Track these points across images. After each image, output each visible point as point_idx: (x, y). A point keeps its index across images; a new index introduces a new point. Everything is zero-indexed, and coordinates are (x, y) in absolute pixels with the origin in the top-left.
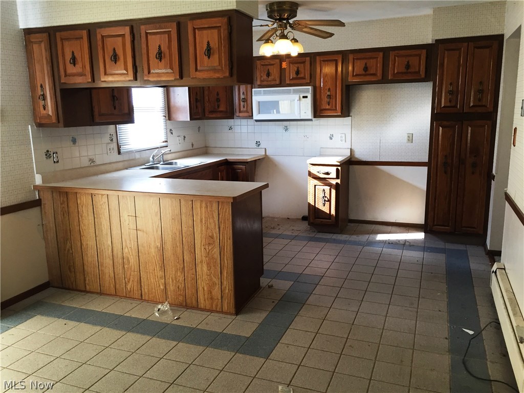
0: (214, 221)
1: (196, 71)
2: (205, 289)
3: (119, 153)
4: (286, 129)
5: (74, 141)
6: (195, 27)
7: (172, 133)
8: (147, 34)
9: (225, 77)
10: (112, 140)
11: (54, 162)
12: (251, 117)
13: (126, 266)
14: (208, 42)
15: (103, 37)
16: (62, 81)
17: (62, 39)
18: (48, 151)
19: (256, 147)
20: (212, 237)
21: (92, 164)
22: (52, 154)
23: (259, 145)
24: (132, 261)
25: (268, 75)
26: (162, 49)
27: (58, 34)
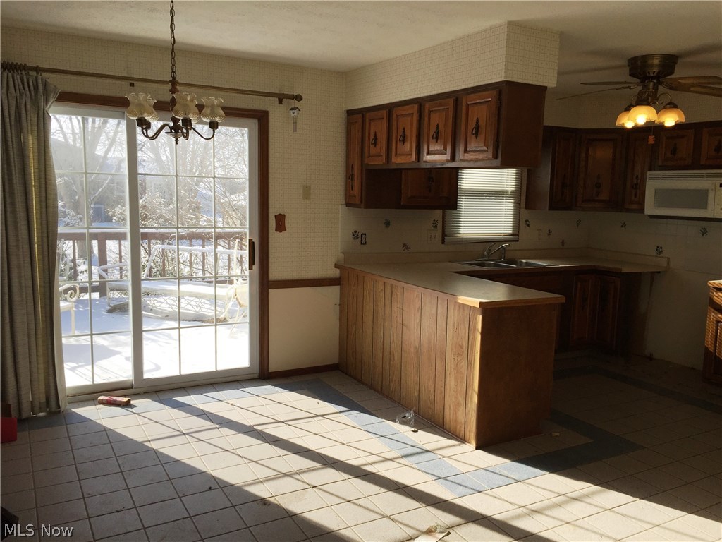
0: (465, 328)
1: (465, 152)
2: (452, 407)
3: (443, 242)
4: (704, 232)
5: (387, 224)
6: (469, 103)
7: (528, 225)
8: (430, 112)
9: (489, 159)
10: (436, 227)
11: (362, 243)
12: (642, 210)
13: (391, 363)
14: (477, 120)
15: (398, 116)
16: (366, 162)
17: (370, 120)
18: (356, 232)
19: (656, 254)
20: (461, 347)
21: (406, 251)
22: (360, 235)
23: (660, 253)
24: (396, 359)
25: (674, 152)
26: (440, 129)
27: (367, 115)
